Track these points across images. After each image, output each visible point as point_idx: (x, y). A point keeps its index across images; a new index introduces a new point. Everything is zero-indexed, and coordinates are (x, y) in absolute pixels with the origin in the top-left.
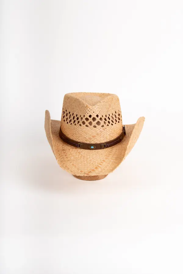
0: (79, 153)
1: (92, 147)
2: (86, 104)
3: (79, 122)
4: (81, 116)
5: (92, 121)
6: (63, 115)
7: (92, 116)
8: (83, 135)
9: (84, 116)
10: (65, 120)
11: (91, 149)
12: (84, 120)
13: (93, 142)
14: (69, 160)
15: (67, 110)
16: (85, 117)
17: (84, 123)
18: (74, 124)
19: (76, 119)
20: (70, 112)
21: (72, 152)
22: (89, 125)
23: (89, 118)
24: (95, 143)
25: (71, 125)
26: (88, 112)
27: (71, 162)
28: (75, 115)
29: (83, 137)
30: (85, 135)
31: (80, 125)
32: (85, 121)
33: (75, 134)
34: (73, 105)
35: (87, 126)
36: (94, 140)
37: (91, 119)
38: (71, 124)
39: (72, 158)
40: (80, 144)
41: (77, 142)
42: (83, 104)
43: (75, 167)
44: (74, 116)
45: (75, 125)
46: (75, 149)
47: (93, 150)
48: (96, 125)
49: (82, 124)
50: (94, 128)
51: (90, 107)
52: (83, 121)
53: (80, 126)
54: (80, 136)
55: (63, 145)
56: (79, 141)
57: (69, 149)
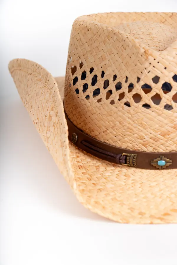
0: (125, 175)
1: (162, 163)
2: (143, 47)
3: (122, 96)
4: (127, 78)
5: (161, 92)
6: (73, 77)
7: (160, 80)
8: (134, 129)
9: (139, 79)
10: (81, 89)
11: (158, 169)
12: (138, 89)
13: (162, 150)
14: (100, 190)
15: (84, 63)
16: (142, 83)
17: (137, 98)
18: (110, 100)
19: (112, 86)
20: (92, 70)
21: (107, 174)
22: (151, 103)
23: (152, 84)
24: (168, 151)
25: (98, 104)
26: (149, 69)
27: (107, 195)
28: (108, 76)
29: (135, 135)
30: (142, 131)
31: (128, 104)
32: (142, 93)
33: (113, 127)
34: (100, 49)
35: (146, 106)
36: (168, 144)
37: (157, 89)
38: (99, 101)
39: (109, 186)
40: (126, 156)
41: (120, 151)
42: (134, 46)
43: (122, 204)
44: (105, 78)
45: (112, 102)
46: (113, 168)
47: (164, 169)
48: (172, 102)
49: (132, 101)
50: (166, 111)
51: (156, 54)
52: (134, 92)
53: (125, 106)
54: (128, 133)
55: (78, 157)
56: (124, 146)
57: (98, 168)
